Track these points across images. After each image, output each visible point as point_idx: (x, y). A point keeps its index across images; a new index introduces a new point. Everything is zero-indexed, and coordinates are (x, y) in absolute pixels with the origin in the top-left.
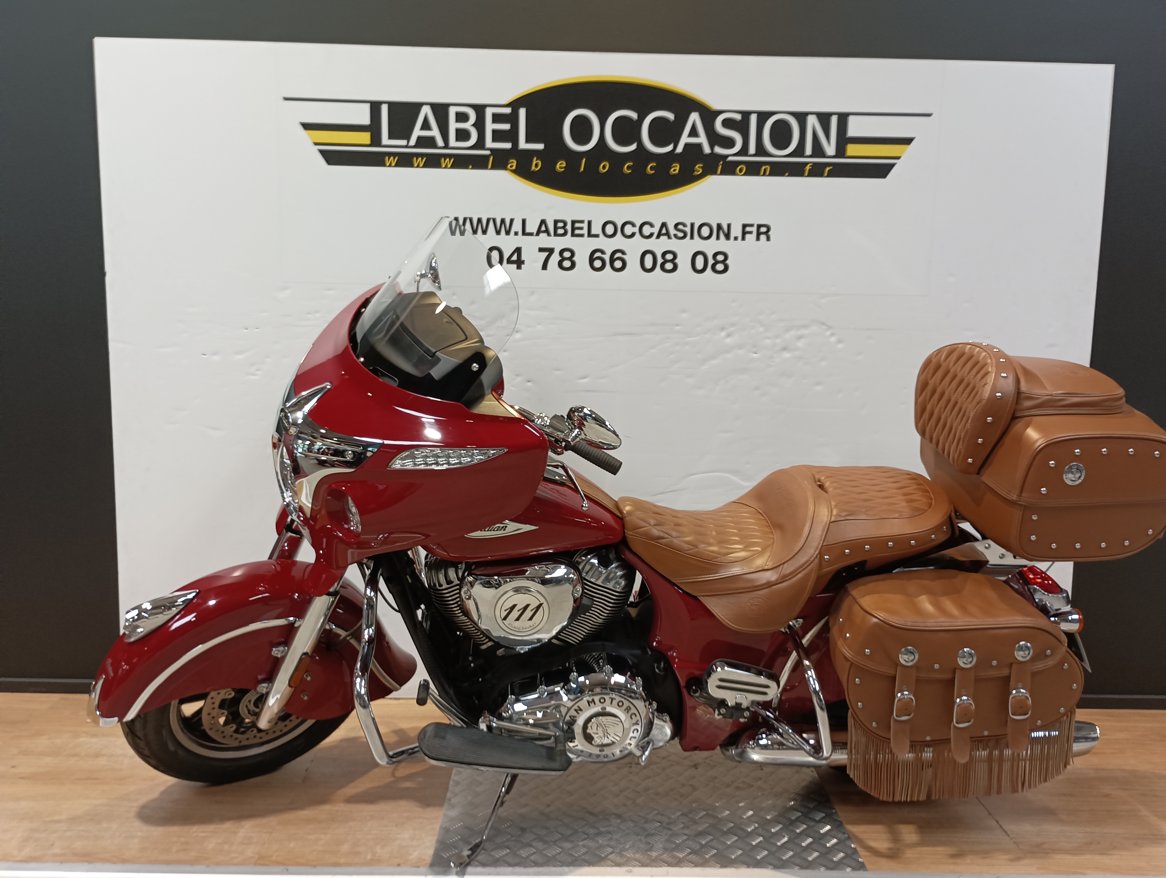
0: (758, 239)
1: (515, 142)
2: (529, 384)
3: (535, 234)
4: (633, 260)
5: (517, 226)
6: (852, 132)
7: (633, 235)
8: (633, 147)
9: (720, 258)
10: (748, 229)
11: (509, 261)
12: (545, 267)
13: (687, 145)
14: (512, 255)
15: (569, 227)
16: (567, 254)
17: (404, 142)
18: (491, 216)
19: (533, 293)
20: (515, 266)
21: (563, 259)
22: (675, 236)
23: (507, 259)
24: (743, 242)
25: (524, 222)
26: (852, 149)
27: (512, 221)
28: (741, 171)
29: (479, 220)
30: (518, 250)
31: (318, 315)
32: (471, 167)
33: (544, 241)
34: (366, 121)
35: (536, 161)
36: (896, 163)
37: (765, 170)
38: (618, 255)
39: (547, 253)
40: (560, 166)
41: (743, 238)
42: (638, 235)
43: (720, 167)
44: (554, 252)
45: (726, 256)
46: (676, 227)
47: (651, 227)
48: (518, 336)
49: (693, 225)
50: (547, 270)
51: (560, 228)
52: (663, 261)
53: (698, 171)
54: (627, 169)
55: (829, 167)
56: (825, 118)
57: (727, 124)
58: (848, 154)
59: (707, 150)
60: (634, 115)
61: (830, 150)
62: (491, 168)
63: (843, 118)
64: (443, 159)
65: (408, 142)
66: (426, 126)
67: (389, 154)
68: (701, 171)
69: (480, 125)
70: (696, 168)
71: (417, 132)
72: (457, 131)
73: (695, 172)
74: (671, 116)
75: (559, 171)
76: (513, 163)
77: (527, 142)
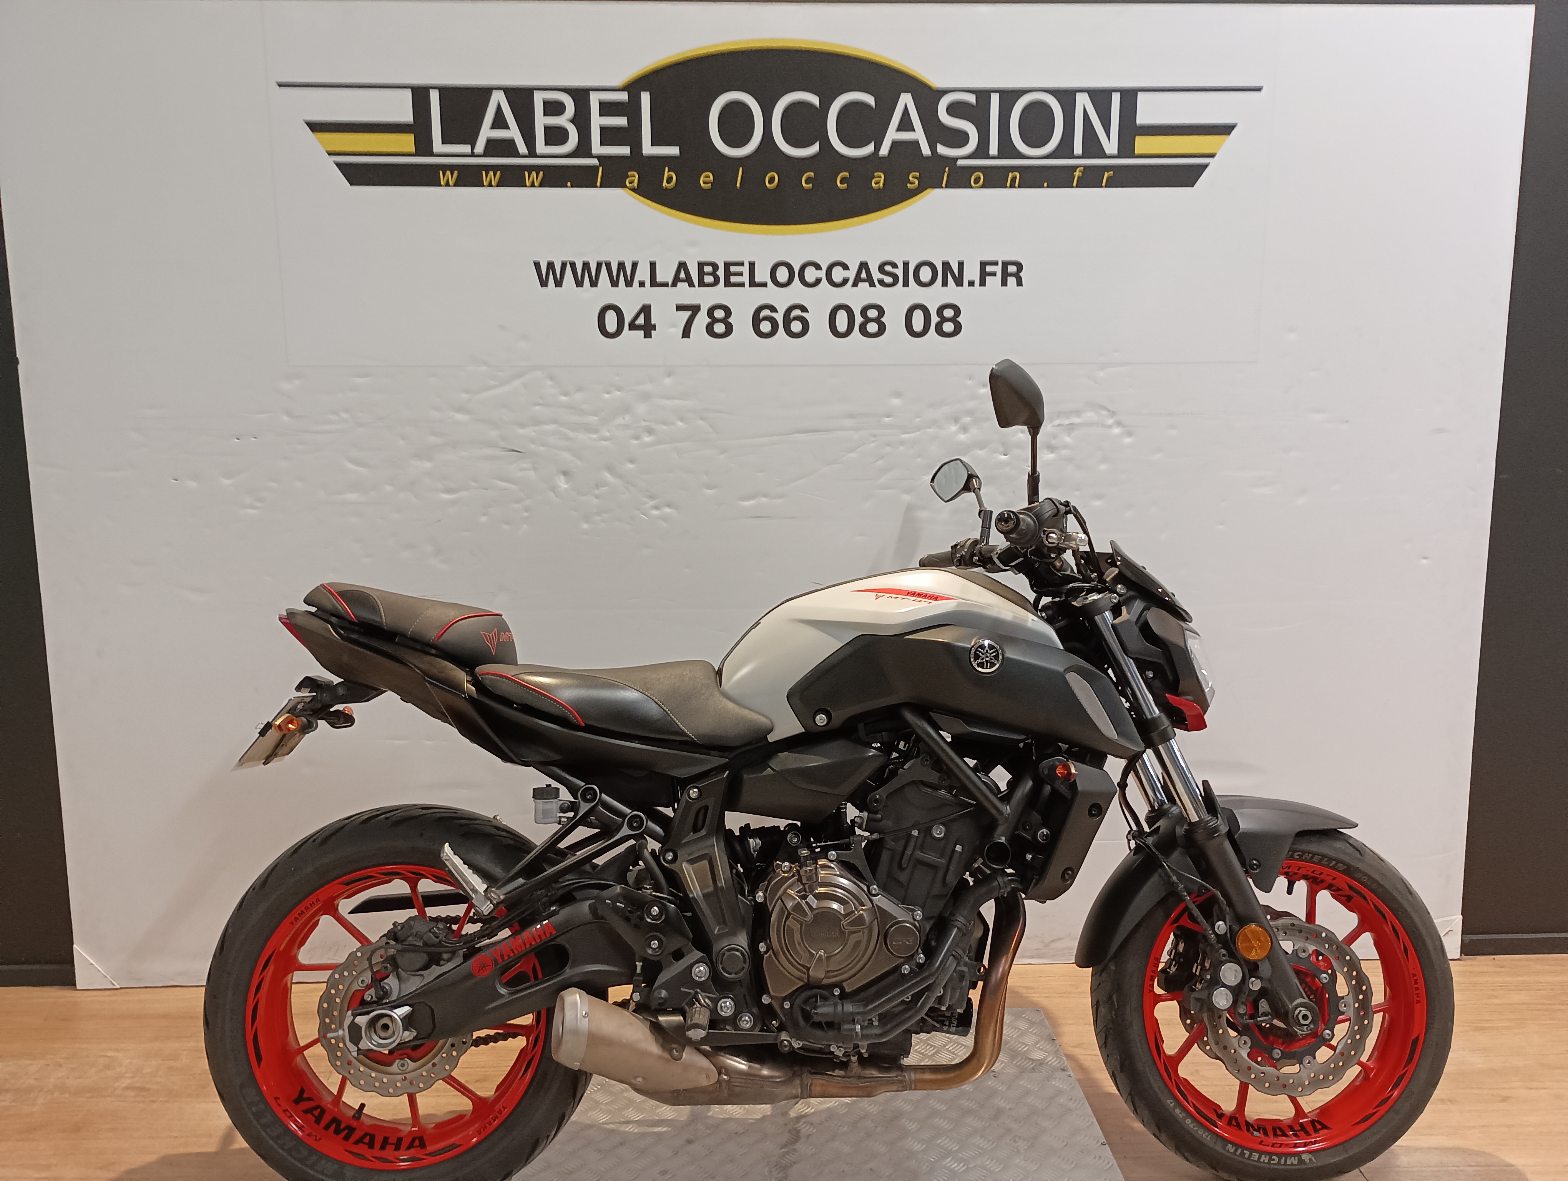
0: (1004, 283)
1: (636, 146)
2: (669, 510)
3: (670, 284)
4: (818, 319)
5: (643, 274)
6: (1141, 120)
7: (818, 281)
8: (815, 149)
9: (949, 313)
10: (989, 269)
11: (633, 326)
12: (686, 333)
13: (895, 144)
14: (636, 317)
15: (721, 273)
16: (719, 314)
17: (466, 149)
18: (603, 258)
19: (669, 374)
22: (881, 282)
23: (630, 323)
24: (982, 288)
25: (653, 265)
26: (1142, 144)
27: (635, 265)
28: (977, 180)
29: (586, 265)
30: (646, 310)
32: (569, 184)
33: (685, 294)
34: (407, 117)
35: (669, 171)
36: (1207, 165)
37: (1014, 179)
38: (796, 312)
39: (690, 313)
40: (706, 179)
41: (983, 283)
42: (824, 280)
43: (946, 174)
44: (700, 309)
45: (957, 311)
46: (881, 269)
47: (844, 269)
48: (647, 439)
49: (907, 266)
50: (689, 338)
51: (708, 274)
52: (863, 320)
53: (913, 183)
54: (806, 183)
55: (1108, 172)
56: (1101, 97)
57: (955, 109)
58: (1137, 151)
59: (926, 151)
60: (814, 100)
61: (1111, 146)
62: (601, 186)
63: (1129, 97)
64: (526, 173)
65: (473, 148)
66: (499, 122)
67: (445, 168)
68: (917, 182)
69: (582, 120)
70: (911, 178)
71: (486, 132)
72: (547, 129)
73: (908, 185)
74: (870, 100)
75: (701, 188)
76: (634, 177)
77: (654, 144)
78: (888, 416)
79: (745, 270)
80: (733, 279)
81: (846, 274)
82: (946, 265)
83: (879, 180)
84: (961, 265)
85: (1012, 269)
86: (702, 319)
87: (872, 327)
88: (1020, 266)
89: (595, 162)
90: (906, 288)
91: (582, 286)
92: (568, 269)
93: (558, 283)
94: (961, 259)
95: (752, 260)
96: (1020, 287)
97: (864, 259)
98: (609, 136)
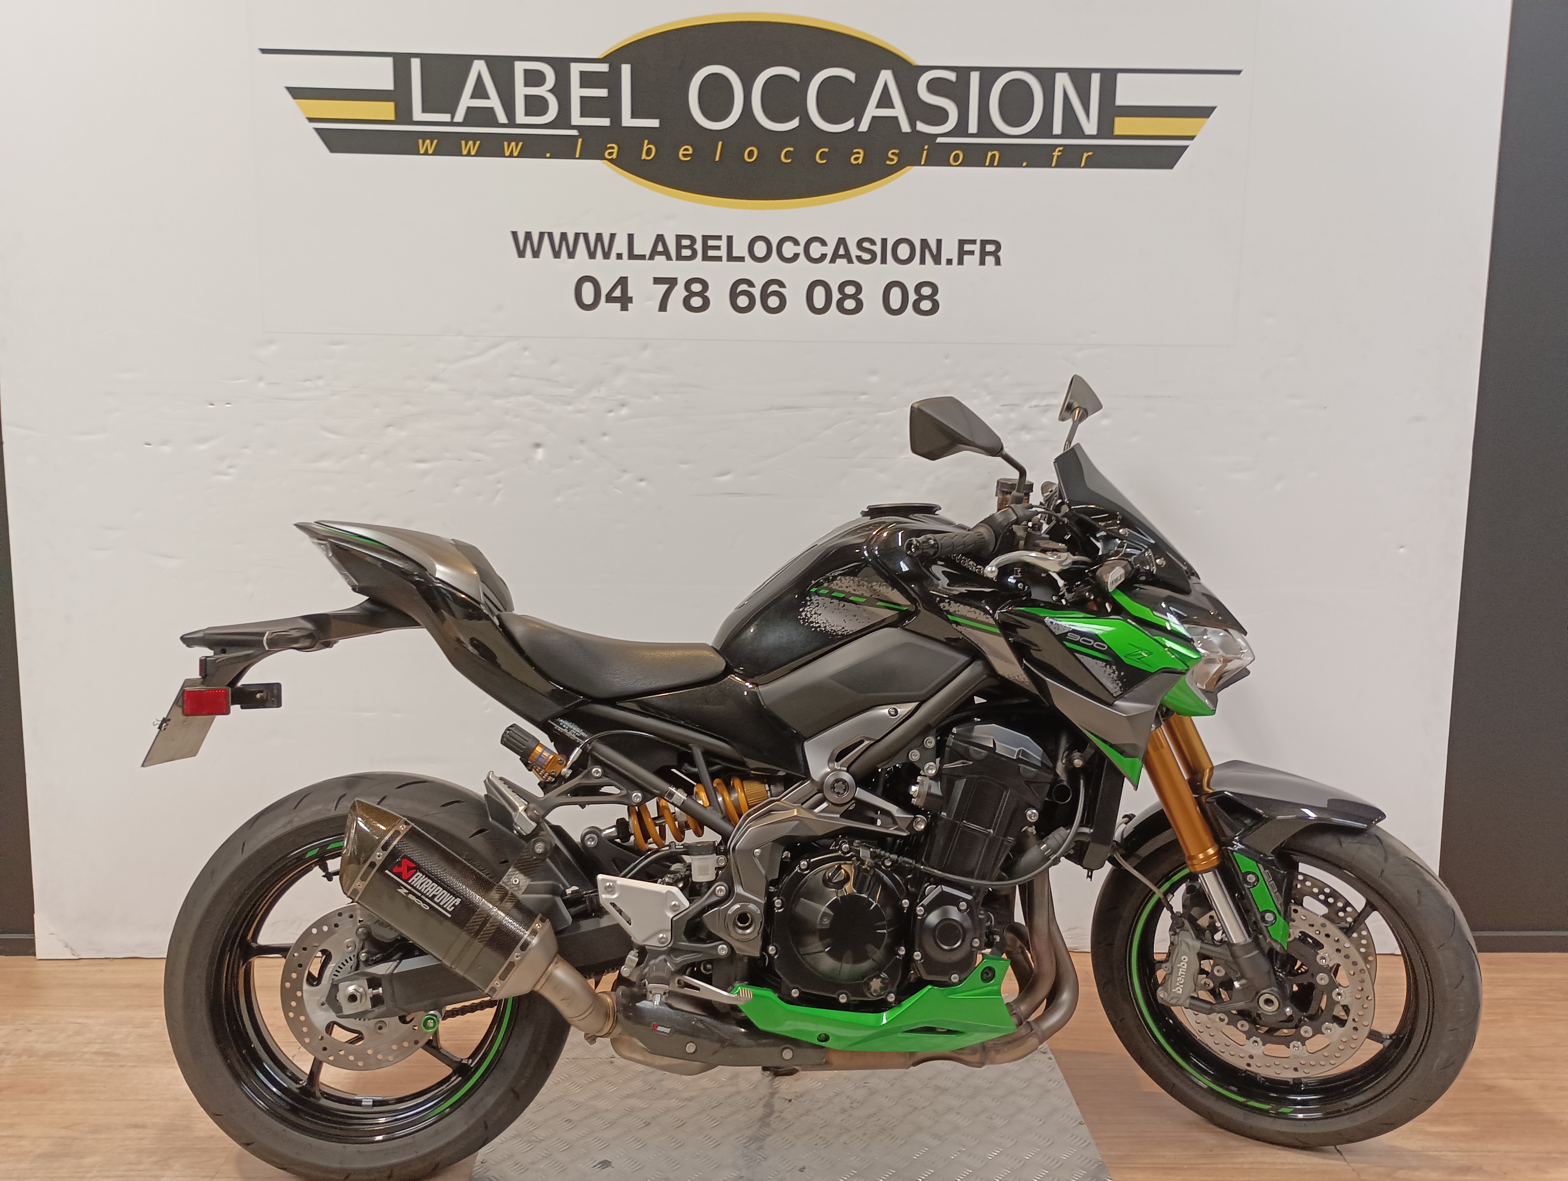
0: (982, 262)
1: (616, 117)
2: (643, 484)
3: (647, 257)
4: (795, 295)
5: (620, 245)
6: (1120, 101)
7: (796, 256)
8: (794, 123)
9: (926, 291)
10: (967, 247)
11: (610, 299)
12: (663, 307)
13: (874, 120)
14: (613, 289)
15: (699, 246)
16: (696, 287)
17: (446, 117)
18: (581, 230)
19: (645, 347)
20: (618, 305)
21: (692, 294)
22: (859, 258)
23: (607, 295)
24: (960, 266)
25: (631, 237)
26: (1122, 125)
27: (613, 236)
28: (956, 158)
29: (564, 236)
30: (623, 282)
31: (320, 383)
32: (548, 155)
33: (662, 267)
34: (388, 84)
35: (648, 145)
36: (1186, 147)
37: (993, 156)
38: (774, 288)
39: (666, 287)
40: (685, 152)
41: (961, 262)
42: (802, 257)
43: (925, 152)
44: (677, 284)
45: (935, 289)
46: (859, 245)
47: (822, 245)
48: (624, 411)
49: (885, 242)
50: (666, 311)
51: (686, 247)
52: (841, 296)
53: (892, 160)
54: (786, 157)
55: (1088, 152)
56: (1080, 77)
57: (935, 86)
58: (1117, 132)
59: (905, 127)
60: (795, 75)
61: (1090, 126)
62: (580, 158)
63: (1109, 77)
64: (506, 144)
65: (453, 117)
66: (480, 92)
67: (425, 135)
68: (896, 159)
69: (562, 90)
70: (890, 155)
71: (466, 101)
72: (527, 99)
73: (888, 162)
74: (851, 76)
75: (681, 160)
76: (612, 148)
77: (634, 116)
78: (863, 394)
79: (723, 243)
80: (711, 253)
81: (824, 250)
82: (924, 243)
83: (858, 157)
84: (939, 242)
85: (990, 248)
86: (679, 293)
87: (850, 304)
88: (998, 246)
89: (574, 132)
90: (884, 265)
91: (560, 258)
92: (546, 240)
93: (536, 254)
94: (939, 237)
95: (730, 234)
96: (998, 267)
97: (842, 236)
98: (589, 107)
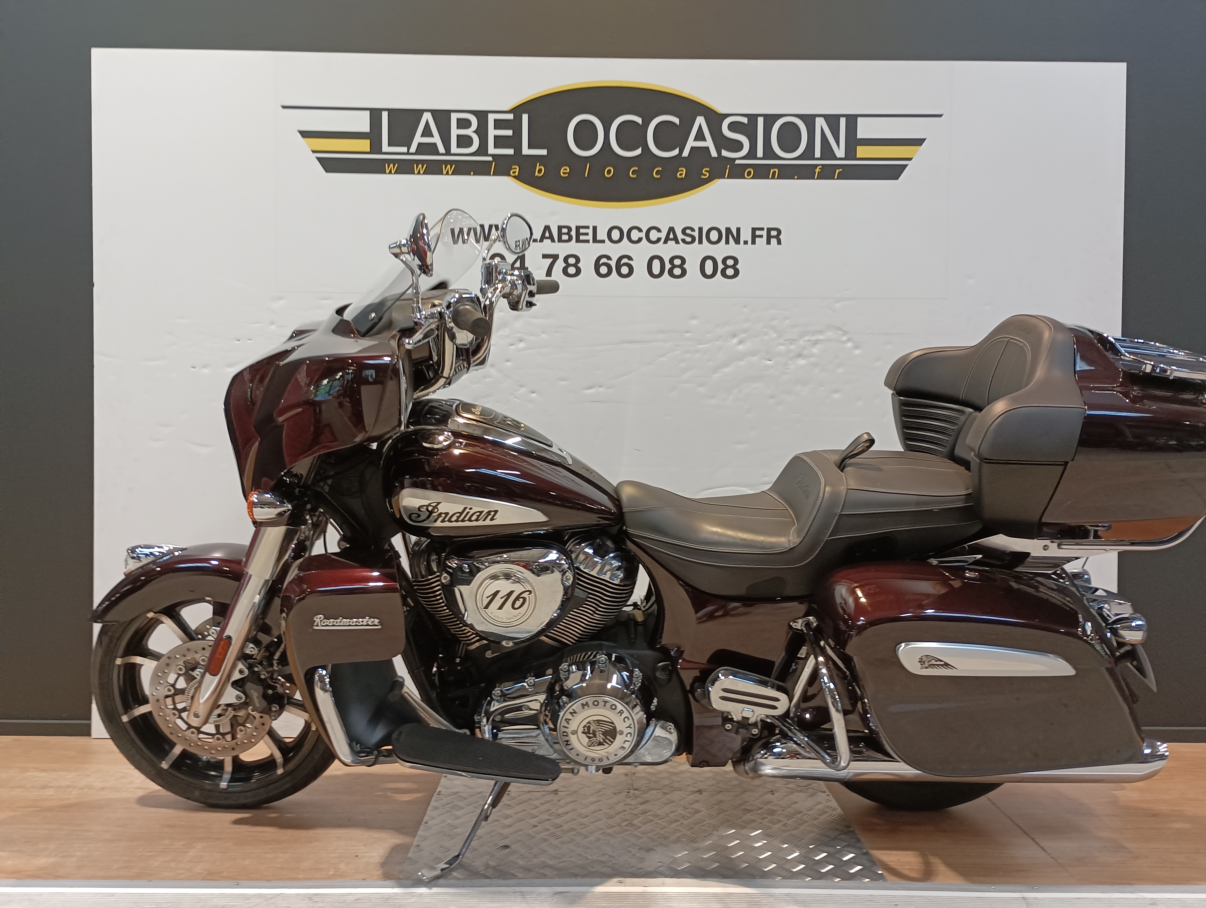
0: (768, 243)
1: (518, 148)
2: (534, 395)
3: (538, 241)
4: (640, 266)
6: (861, 134)
7: (640, 240)
8: (638, 152)
9: (730, 262)
10: (758, 233)
12: (549, 274)
13: (693, 149)
15: (573, 233)
16: (572, 261)
17: (404, 150)
18: (494, 222)
21: (568, 265)
24: (753, 246)
26: (862, 151)
28: (749, 174)
29: (483, 228)
32: (472, 173)
33: (549, 247)
34: (365, 128)
35: (539, 167)
36: (907, 165)
37: (774, 173)
39: (551, 260)
40: (564, 171)
41: (753, 242)
42: (644, 239)
43: (728, 170)
44: (558, 258)
45: (736, 261)
46: (684, 231)
47: (658, 232)
48: (521, 345)
49: (701, 229)
51: (565, 234)
52: (670, 266)
53: (706, 175)
54: (632, 174)
55: (839, 169)
56: (832, 120)
57: (734, 127)
58: (858, 156)
59: (714, 154)
60: (639, 120)
61: (840, 152)
62: (494, 175)
63: (852, 120)
64: (444, 166)
65: (409, 149)
66: (427, 133)
67: (389, 161)
68: (708, 174)
69: (482, 132)
70: (703, 171)
71: (418, 139)
72: (458, 136)
73: (702, 177)
74: (676, 120)
75: (562, 177)
76: (516, 168)
77: (530, 147)
78: (687, 332)
79: (590, 231)
80: (582, 238)
81: (659, 235)
82: (728, 230)
83: (682, 173)
84: (738, 230)
85: (774, 233)
86: (560, 264)
87: (677, 271)
88: (779, 232)
90: (700, 245)
91: (480, 242)
92: (472, 232)
93: (464, 241)
94: (738, 226)
95: (595, 225)
96: (779, 246)
97: (672, 226)
